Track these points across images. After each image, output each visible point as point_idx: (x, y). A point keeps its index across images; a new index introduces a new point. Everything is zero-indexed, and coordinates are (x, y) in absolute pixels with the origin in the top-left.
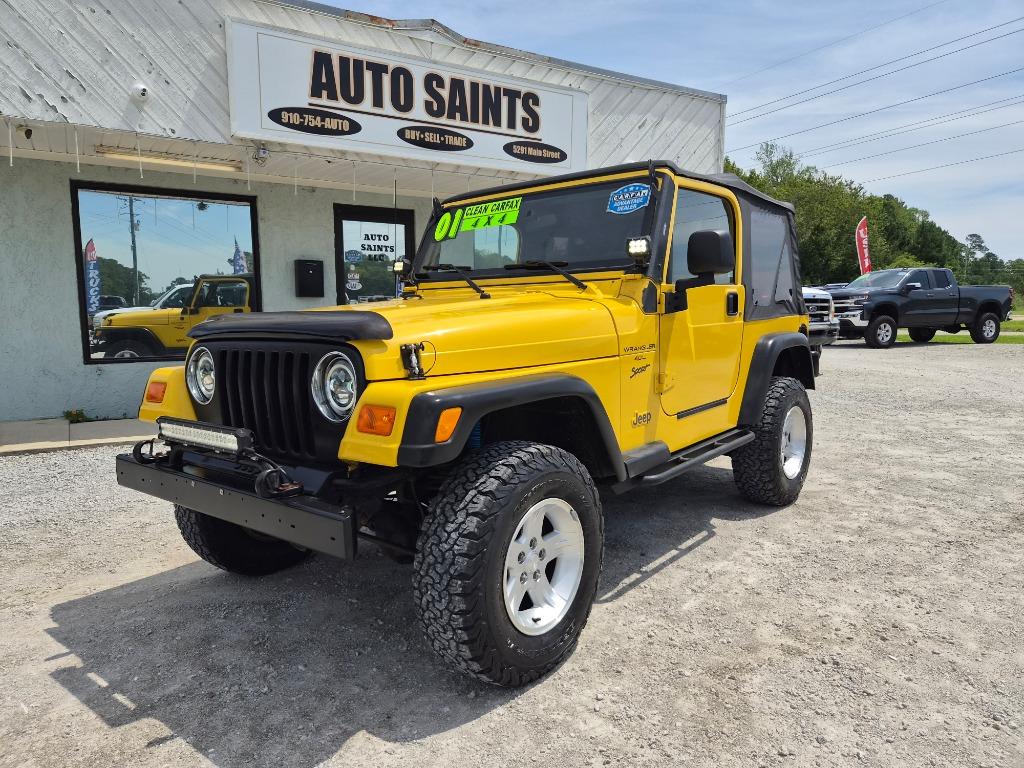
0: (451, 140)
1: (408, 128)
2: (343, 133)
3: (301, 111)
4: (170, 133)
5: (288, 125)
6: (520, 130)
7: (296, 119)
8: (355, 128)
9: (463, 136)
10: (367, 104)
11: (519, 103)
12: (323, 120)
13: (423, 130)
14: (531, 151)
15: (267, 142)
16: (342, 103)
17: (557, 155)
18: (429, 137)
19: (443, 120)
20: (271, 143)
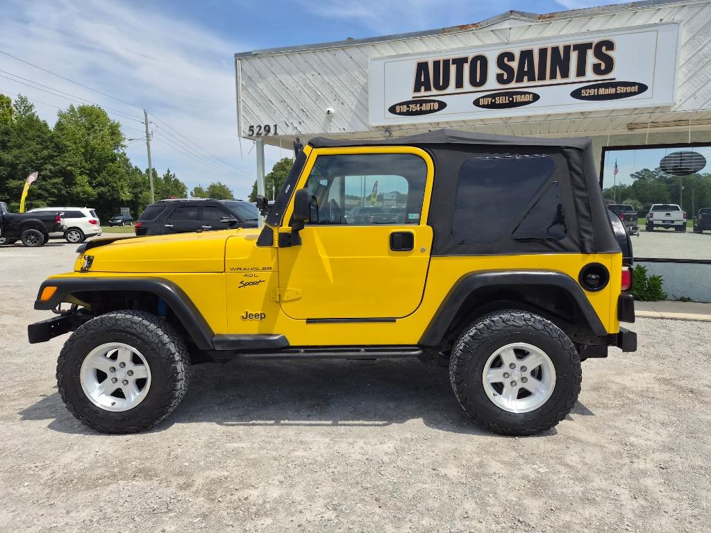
0: (518, 98)
1: (481, 98)
2: (434, 111)
3: (407, 103)
4: (342, 130)
5: (401, 113)
6: (590, 75)
7: (404, 109)
8: (442, 105)
9: (529, 93)
10: (452, 87)
11: (590, 53)
12: (421, 106)
13: (493, 96)
14: (602, 91)
15: (389, 126)
16: (434, 92)
17: (635, 89)
18: (499, 100)
19: (513, 85)
20: (393, 126)
